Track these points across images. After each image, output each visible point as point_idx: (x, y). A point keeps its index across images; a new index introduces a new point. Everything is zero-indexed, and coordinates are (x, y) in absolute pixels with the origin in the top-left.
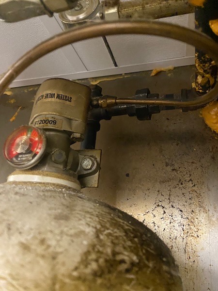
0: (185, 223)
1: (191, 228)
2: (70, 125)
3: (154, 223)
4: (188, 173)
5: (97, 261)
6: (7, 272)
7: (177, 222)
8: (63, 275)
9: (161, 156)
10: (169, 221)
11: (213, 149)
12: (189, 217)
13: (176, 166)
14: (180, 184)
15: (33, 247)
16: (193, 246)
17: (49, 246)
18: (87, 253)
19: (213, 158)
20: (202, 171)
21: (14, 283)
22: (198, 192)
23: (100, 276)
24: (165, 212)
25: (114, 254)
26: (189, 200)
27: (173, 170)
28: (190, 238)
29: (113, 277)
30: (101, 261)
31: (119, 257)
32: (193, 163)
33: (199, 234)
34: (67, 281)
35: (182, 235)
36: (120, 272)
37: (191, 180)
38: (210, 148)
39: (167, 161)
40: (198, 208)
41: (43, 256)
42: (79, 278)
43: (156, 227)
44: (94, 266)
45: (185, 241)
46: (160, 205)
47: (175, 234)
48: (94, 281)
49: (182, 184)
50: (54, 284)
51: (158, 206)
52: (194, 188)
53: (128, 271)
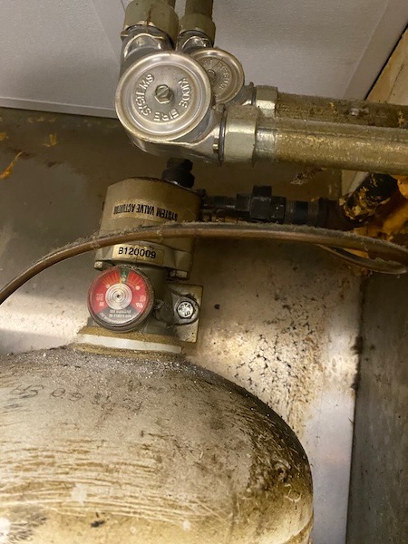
0: (292, 383)
1: (299, 390)
2: (174, 258)
3: (250, 379)
4: (305, 314)
5: (262, 475)
6: (195, 495)
7: (282, 381)
8: (240, 493)
9: (270, 284)
10: (271, 379)
11: (343, 282)
12: (299, 376)
13: (289, 302)
14: (291, 328)
15: (209, 467)
16: (299, 413)
17: (221, 465)
18: (253, 467)
19: (342, 296)
20: (324, 313)
21: (204, 505)
22: (315, 342)
23: (267, 490)
24: (267, 366)
25: (274, 463)
26: (301, 352)
27: (284, 307)
28: (298, 403)
29: (275, 488)
30: (265, 473)
31: (278, 466)
32: (313, 299)
33: (309, 398)
34: (244, 498)
35: (287, 398)
36: (280, 483)
37: (307, 324)
38: (340, 282)
39: (278, 292)
40: (312, 364)
41: (220, 476)
42: (253, 494)
43: (253, 386)
44: (261, 480)
45: (289, 406)
46: (261, 355)
47: (278, 396)
48: (264, 494)
49: (294, 328)
50: (235, 503)
51: (259, 356)
52: (311, 336)
53: (285, 480)
